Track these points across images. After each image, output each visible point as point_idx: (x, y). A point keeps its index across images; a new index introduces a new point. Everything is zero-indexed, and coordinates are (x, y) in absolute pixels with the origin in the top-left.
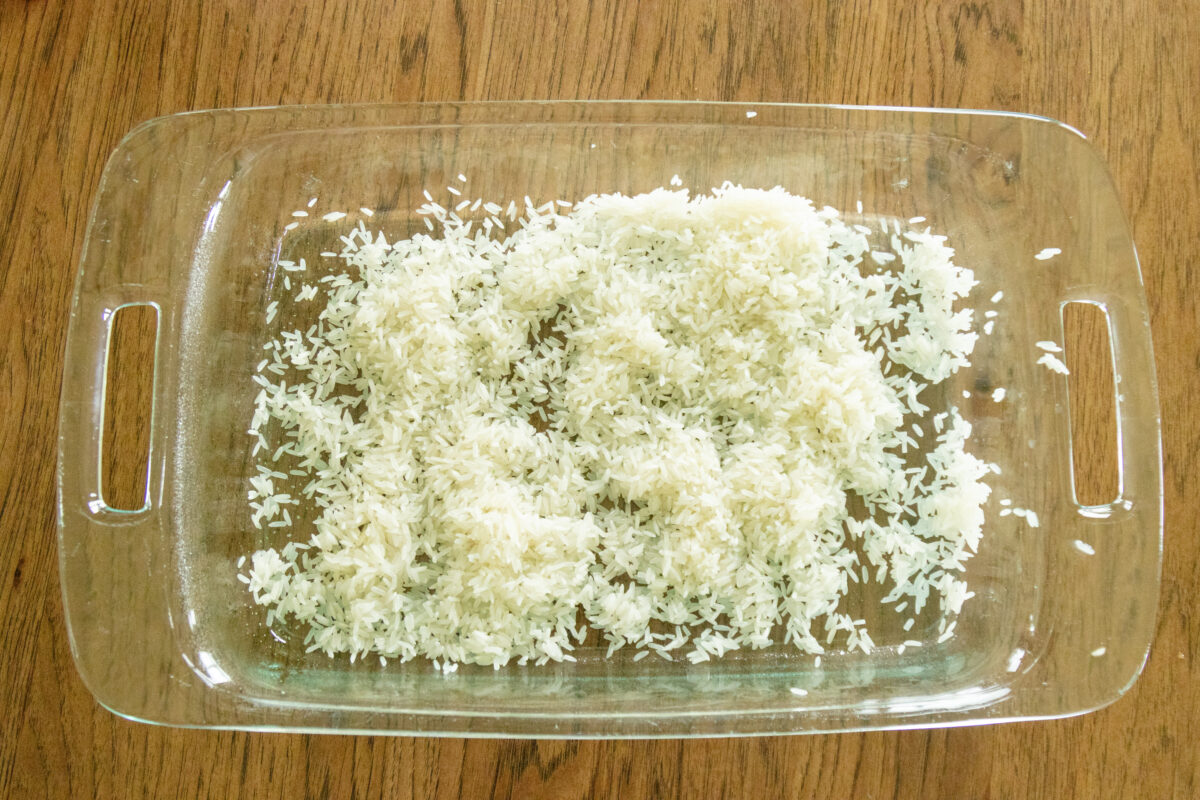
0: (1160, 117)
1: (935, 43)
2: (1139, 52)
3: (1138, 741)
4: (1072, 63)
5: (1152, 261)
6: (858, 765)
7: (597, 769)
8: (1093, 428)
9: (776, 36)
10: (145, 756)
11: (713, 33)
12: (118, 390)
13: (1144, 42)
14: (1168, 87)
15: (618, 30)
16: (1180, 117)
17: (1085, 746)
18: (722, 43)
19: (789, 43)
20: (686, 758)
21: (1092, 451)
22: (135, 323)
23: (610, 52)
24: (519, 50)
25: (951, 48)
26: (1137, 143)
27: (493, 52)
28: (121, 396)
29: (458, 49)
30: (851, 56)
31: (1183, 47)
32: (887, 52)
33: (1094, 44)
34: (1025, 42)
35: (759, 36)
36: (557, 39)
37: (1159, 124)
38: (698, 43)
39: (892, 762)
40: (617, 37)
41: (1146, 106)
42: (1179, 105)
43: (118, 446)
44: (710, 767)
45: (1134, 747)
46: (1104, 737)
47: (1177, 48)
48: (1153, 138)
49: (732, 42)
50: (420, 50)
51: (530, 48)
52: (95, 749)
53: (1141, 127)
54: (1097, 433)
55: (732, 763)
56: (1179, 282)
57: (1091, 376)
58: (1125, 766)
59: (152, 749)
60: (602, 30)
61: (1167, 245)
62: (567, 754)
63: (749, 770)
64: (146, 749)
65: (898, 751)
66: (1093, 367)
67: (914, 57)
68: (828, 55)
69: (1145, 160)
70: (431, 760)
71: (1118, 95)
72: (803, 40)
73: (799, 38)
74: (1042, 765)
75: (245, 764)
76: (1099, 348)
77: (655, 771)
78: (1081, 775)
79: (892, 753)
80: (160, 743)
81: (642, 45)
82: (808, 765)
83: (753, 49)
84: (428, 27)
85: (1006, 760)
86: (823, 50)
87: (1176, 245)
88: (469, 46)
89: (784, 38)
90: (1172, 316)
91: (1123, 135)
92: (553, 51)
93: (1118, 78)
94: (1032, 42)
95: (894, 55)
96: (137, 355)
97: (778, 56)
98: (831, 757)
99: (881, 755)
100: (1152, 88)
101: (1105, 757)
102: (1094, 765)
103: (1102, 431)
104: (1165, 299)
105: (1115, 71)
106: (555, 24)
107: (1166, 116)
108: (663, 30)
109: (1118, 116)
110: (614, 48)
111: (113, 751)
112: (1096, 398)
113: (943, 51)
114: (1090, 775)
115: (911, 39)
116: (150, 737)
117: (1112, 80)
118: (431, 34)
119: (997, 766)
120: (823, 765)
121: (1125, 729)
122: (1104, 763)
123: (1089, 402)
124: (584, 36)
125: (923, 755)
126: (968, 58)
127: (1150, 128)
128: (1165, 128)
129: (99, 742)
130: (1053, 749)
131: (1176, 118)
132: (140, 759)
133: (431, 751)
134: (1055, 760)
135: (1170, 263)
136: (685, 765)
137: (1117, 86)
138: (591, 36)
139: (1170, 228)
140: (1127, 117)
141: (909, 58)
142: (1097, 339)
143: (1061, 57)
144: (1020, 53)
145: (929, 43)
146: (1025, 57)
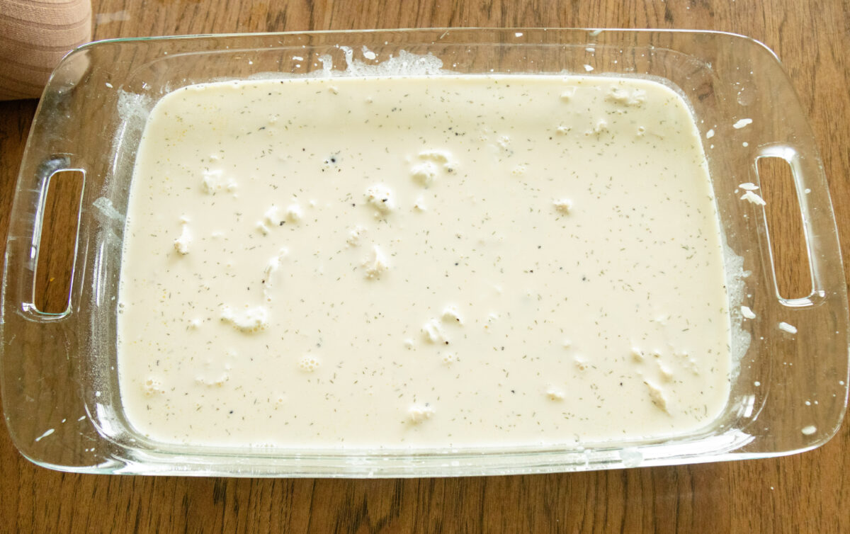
0: (818, 54)
1: (651, 10)
2: (799, 12)
3: (846, 501)
4: (750, 20)
5: (822, 149)
6: (623, 522)
7: (415, 528)
8: (788, 267)
9: (535, 8)
10: (58, 523)
11: (490, 7)
12: (52, 252)
13: (802, 5)
14: (822, 34)
15: (422, 6)
16: (833, 54)
17: (804, 505)
18: (497, 14)
19: (545, 12)
20: (485, 518)
21: (789, 283)
22: (67, 207)
23: (417, 20)
24: (351, 20)
25: (662, 13)
26: (803, 72)
27: (333, 21)
28: (54, 256)
29: (308, 20)
30: (590, 20)
31: (830, 8)
32: (616, 17)
33: (766, 7)
34: (715, 7)
35: (523, 9)
36: (379, 13)
37: (818, 59)
38: (479, 14)
39: (650, 519)
40: (421, 11)
41: (807, 47)
42: (832, 46)
43: (50, 291)
44: (505, 525)
45: (843, 504)
46: (818, 498)
47: (826, 9)
48: (814, 67)
49: (504, 12)
50: (281, 21)
51: (360, 19)
52: (18, 517)
53: (805, 61)
54: (791, 270)
55: (522, 522)
56: (843, 164)
57: (784, 230)
58: (838, 521)
59: (64, 517)
60: (410, 6)
61: (832, 139)
62: (391, 517)
63: (536, 528)
64: (59, 517)
65: (654, 512)
66: (784, 224)
67: (635, 19)
68: (573, 19)
69: (810, 83)
70: (283, 523)
71: (785, 40)
72: (555, 9)
73: (552, 8)
74: (770, 519)
75: (136, 527)
76: (787, 211)
77: (461, 529)
78: (802, 527)
79: (650, 512)
80: (70, 512)
81: (440, 15)
82: (583, 523)
83: (519, 17)
84: (286, 7)
85: (741, 517)
86: (569, 17)
87: (839, 139)
88: (316, 18)
89: (542, 10)
90: (841, 187)
91: (792, 67)
92: (376, 20)
93: (785, 29)
94: (720, 8)
95: (621, 18)
96: (68, 227)
97: (537, 21)
98: (601, 516)
99: (641, 514)
100: (810, 35)
101: (821, 513)
102: (813, 519)
103: (795, 269)
104: (834, 175)
105: (782, 24)
106: (377, 3)
107: (822, 54)
108: (455, 5)
109: (787, 54)
110: (420, 18)
111: (33, 517)
112: (788, 246)
113: (656, 15)
114: (810, 527)
115: (633, 7)
116: (63, 508)
117: (780, 30)
118: (289, 11)
119: (735, 521)
120: (595, 522)
121: (834, 491)
122: (820, 517)
123: (783, 249)
124: (398, 10)
125: (674, 513)
126: (674, 18)
127: (811, 61)
128: (822, 61)
129: (22, 513)
130: (778, 507)
131: (830, 54)
132: (53, 525)
133: (284, 516)
134: (780, 516)
135: (835, 153)
136: (485, 523)
137: (785, 34)
138: (403, 10)
139: (833, 127)
140: (794, 54)
141: (632, 19)
142: (785, 204)
143: (742, 17)
144: (712, 14)
145: (646, 10)
146: (716, 17)
